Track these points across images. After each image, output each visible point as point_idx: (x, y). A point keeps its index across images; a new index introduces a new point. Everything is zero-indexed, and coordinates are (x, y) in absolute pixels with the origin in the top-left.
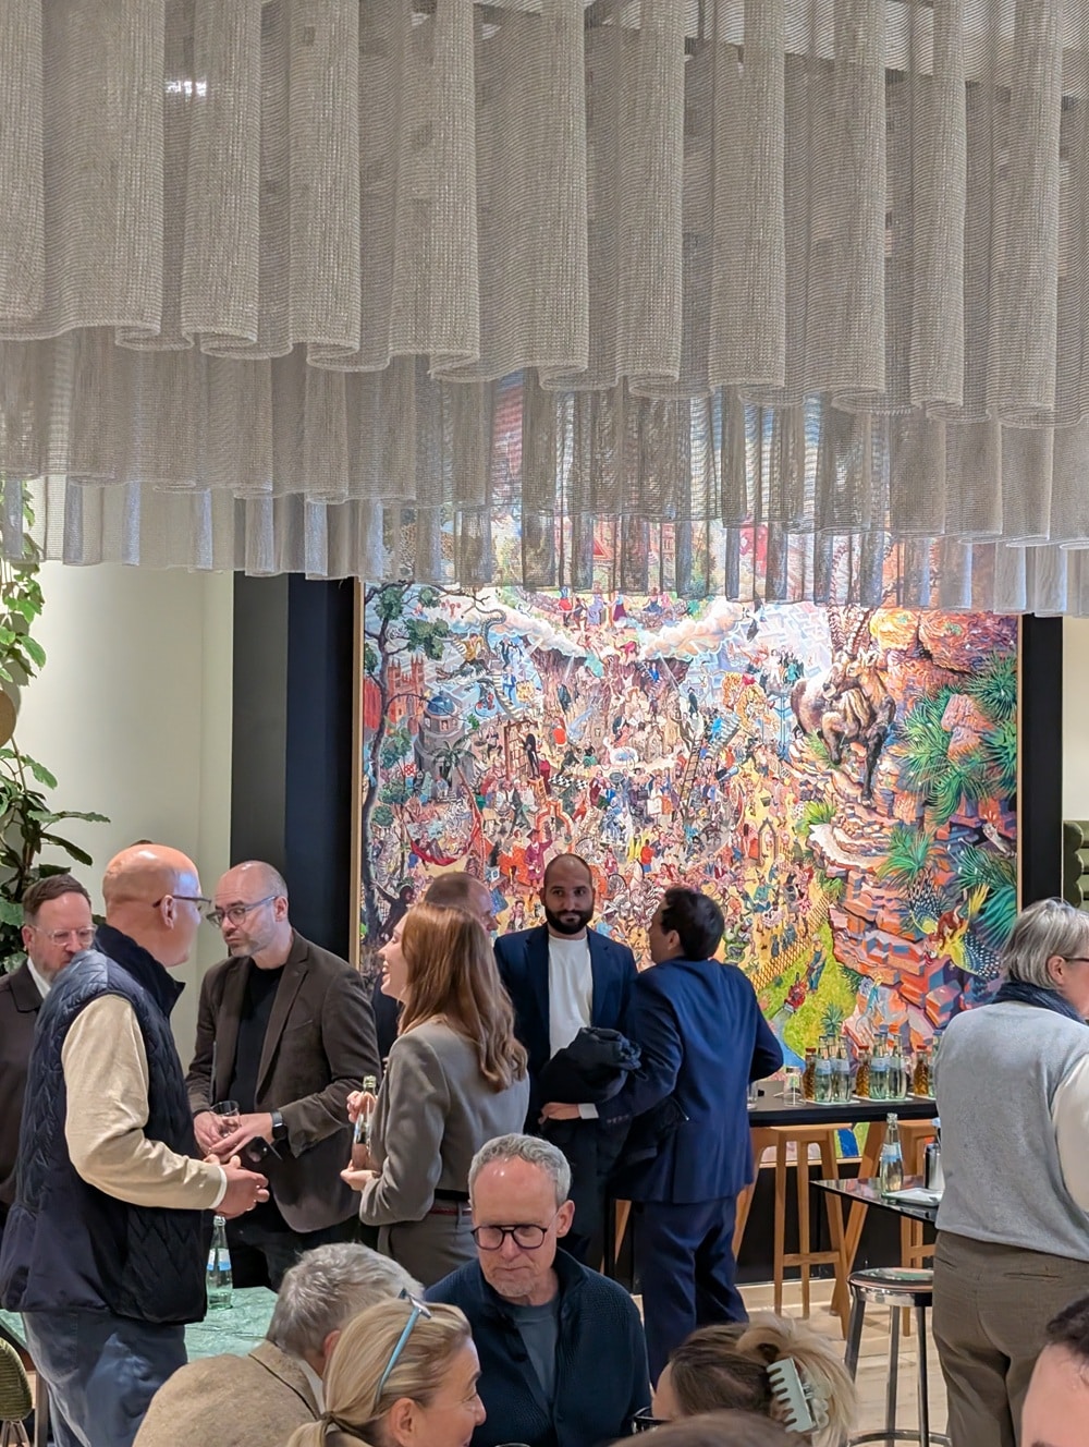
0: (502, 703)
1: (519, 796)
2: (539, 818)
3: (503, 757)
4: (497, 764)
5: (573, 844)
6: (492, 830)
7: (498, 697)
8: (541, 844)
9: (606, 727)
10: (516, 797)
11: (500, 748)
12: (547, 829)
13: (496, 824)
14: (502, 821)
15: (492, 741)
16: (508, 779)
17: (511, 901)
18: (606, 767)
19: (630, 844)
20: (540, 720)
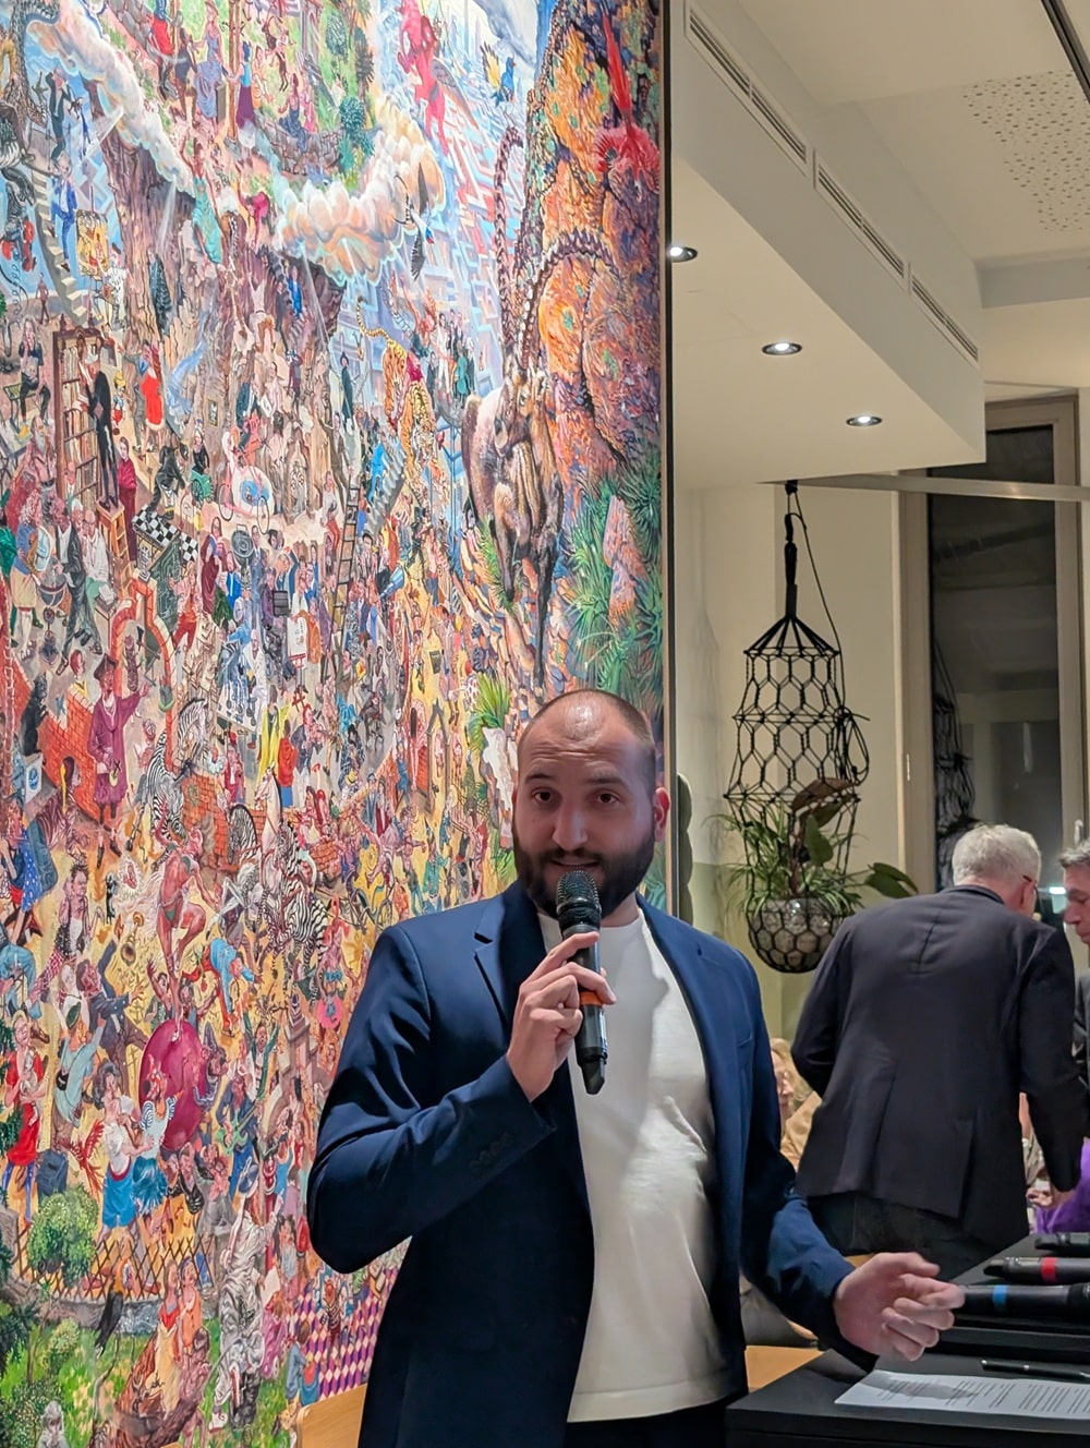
0: (49, 258)
1: (80, 546)
2: (117, 625)
3: (51, 421)
4: (41, 443)
5: (175, 712)
6: (27, 642)
7: (43, 238)
8: (119, 700)
9: (227, 404)
10: (75, 551)
11: (45, 392)
12: (130, 657)
13: (35, 622)
14: (49, 615)
15: (28, 365)
16: (59, 491)
17: (62, 862)
18: (227, 513)
19: (262, 730)
20: (118, 336)
